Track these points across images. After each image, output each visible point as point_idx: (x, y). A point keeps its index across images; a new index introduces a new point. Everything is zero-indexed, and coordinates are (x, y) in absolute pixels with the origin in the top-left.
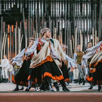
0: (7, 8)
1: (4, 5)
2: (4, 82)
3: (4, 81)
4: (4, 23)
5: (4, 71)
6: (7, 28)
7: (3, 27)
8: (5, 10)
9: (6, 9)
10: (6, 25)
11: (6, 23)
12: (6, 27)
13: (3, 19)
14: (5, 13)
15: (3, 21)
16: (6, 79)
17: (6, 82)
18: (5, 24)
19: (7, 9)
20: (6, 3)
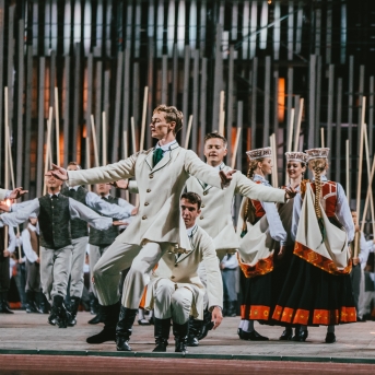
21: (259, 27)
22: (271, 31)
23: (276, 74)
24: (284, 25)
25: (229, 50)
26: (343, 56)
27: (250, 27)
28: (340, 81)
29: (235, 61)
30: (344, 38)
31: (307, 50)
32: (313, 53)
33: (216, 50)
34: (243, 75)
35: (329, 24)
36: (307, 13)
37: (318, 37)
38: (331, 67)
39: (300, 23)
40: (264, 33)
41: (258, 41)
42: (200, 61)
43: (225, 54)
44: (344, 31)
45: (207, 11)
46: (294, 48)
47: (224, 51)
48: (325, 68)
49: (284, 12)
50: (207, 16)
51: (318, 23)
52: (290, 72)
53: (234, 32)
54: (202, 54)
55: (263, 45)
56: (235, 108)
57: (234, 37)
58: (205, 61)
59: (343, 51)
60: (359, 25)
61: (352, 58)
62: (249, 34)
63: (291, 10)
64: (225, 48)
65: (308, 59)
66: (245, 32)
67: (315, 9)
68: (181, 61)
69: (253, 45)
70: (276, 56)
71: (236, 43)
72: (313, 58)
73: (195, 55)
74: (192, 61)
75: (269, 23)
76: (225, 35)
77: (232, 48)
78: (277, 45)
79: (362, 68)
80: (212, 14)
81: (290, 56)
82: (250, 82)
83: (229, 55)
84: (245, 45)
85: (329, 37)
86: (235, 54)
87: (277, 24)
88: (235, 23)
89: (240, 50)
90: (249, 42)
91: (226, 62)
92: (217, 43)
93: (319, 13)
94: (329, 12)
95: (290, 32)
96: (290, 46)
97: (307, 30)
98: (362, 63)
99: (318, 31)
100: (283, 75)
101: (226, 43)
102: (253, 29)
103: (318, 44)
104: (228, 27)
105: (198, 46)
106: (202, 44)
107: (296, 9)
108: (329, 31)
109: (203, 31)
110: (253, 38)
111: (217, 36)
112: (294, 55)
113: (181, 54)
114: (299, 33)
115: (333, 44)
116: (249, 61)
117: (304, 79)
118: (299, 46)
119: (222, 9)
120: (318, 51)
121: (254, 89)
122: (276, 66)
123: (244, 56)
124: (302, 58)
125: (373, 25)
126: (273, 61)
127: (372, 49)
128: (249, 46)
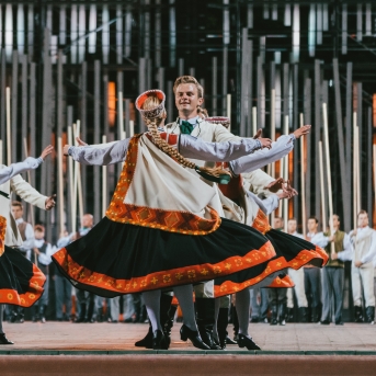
0: (369, 27)
1: (359, 14)
2: (360, 321)
3: (357, 316)
4: (358, 88)
5: (361, 278)
6: (370, 109)
7: (355, 102)
8: (360, 37)
9: (364, 31)
10: (364, 96)
11: (364, 88)
12: (367, 104)
13: (354, 71)
14: (361, 47)
15: (355, 79)
16: (366, 309)
17: (367, 321)
18: (361, 90)
19: (369, 34)
20: (364, 10)
21: (87, 31)
22: (99, 35)
23: (106, 78)
24: (113, 29)
25: (57, 54)
26: (173, 60)
27: (78, 31)
28: (170, 84)
29: (64, 66)
30: (173, 41)
31: (136, 54)
32: (143, 56)
33: (45, 55)
34: (72, 80)
35: (158, 27)
36: (136, 16)
37: (147, 41)
38: (161, 71)
39: (128, 27)
40: (93, 38)
41: (87, 45)
42: (29, 66)
43: (54, 59)
44: (173, 34)
45: (35, 15)
46: (124, 52)
47: (52, 54)
48: (154, 72)
49: (112, 16)
50: (35, 21)
51: (147, 26)
52: (120, 76)
53: (63, 36)
54: (30, 59)
55: (92, 49)
56: (66, 113)
57: (63, 41)
58: (33, 65)
59: (173, 54)
60: (187, 28)
61: (181, 61)
62: (78, 38)
63: (119, 13)
64: (53, 52)
65: (137, 62)
66: (73, 36)
67: (144, 12)
68: (9, 66)
69: (82, 50)
70: (106, 60)
71: (64, 48)
72: (142, 61)
73: (24, 61)
74: (20, 66)
75: (98, 26)
76: (54, 40)
77: (61, 53)
78: (106, 50)
79: (192, 71)
80: (40, 19)
81: (120, 60)
82: (79, 87)
83: (57, 60)
84: (73, 49)
85: (158, 41)
86: (64, 59)
87: (105, 28)
88: (63, 27)
89: (68, 54)
90: (78, 46)
91: (55, 67)
92: (46, 48)
93: (147, 17)
94: (158, 15)
95: (119, 36)
96: (119, 50)
97: (136, 33)
98: (192, 66)
99: (147, 34)
100: (113, 79)
101: (54, 48)
102: (82, 33)
103: (147, 48)
104: (56, 31)
105: (26, 51)
106: (31, 49)
107: (124, 12)
108: (158, 34)
109: (31, 35)
110: (82, 42)
111: (45, 41)
112: (124, 60)
113: (9, 59)
114: (128, 36)
115: (162, 48)
116: (78, 66)
117: (134, 83)
118: (128, 49)
119: (50, 14)
120: (147, 54)
121: (84, 94)
122: (106, 69)
123: (74, 60)
124: (132, 62)
125: (202, 28)
126: (102, 65)
127: (202, 52)
128: (78, 50)
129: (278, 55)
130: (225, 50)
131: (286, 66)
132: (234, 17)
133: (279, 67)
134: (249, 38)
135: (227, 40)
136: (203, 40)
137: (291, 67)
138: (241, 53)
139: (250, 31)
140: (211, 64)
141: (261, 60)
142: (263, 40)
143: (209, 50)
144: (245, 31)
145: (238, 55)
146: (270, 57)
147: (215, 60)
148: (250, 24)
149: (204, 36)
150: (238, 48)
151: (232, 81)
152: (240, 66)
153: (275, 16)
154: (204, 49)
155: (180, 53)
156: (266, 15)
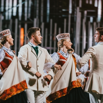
21: (13, 7)
22: (18, 8)
23: (20, 26)
24: (23, 6)
26: (48, 19)
27: (9, 6)
28: (46, 30)
30: (48, 12)
31: (33, 16)
32: (35, 17)
34: (6, 26)
35: (42, 6)
36: (33, 1)
37: (37, 11)
38: (43, 24)
39: (30, 5)
40: (15, 9)
41: (12, 12)
46: (28, 15)
48: (40, 24)
51: (38, 5)
52: (26, 26)
53: (2, 8)
55: (15, 14)
60: (54, 6)
61: (51, 20)
62: (9, 9)
65: (33, 20)
66: (7, 8)
69: (10, 14)
70: (20, 19)
71: (3, 13)
72: (35, 20)
75: (17, 5)
77: (1, 15)
78: (20, 14)
79: (56, 25)
81: (26, 19)
84: (7, 14)
85: (42, 11)
86: (3, 18)
87: (20, 5)
88: (2, 4)
89: (5, 16)
90: (9, 12)
94: (42, 1)
95: (26, 9)
96: (26, 15)
97: (33, 8)
98: (56, 22)
99: (38, 8)
100: (23, 26)
103: (37, 14)
108: (42, 9)
110: (10, 11)
112: (28, 19)
114: (30, 9)
116: (8, 21)
118: (29, 15)
120: (37, 17)
122: (20, 23)
123: (7, 18)
124: (31, 20)
125: (60, 7)
126: (19, 21)
127: (60, 17)
128: (8, 14)
129: (91, 19)
130: (70, 16)
131: (95, 24)
132: (74, 2)
133: (92, 24)
134: (80, 11)
135: (70, 12)
136: (60, 12)
137: (97, 24)
138: (76, 17)
139: (80, 8)
140: (63, 22)
141: (84, 20)
142: (86, 12)
143: (63, 16)
144: (78, 8)
145: (75, 18)
146: (88, 19)
147: (65, 20)
148: (80, 5)
149: (61, 10)
150: (75, 15)
151: (72, 29)
152: (75, 23)
153: (91, 3)
154: (61, 15)
155: (51, 17)
156: (87, 2)
